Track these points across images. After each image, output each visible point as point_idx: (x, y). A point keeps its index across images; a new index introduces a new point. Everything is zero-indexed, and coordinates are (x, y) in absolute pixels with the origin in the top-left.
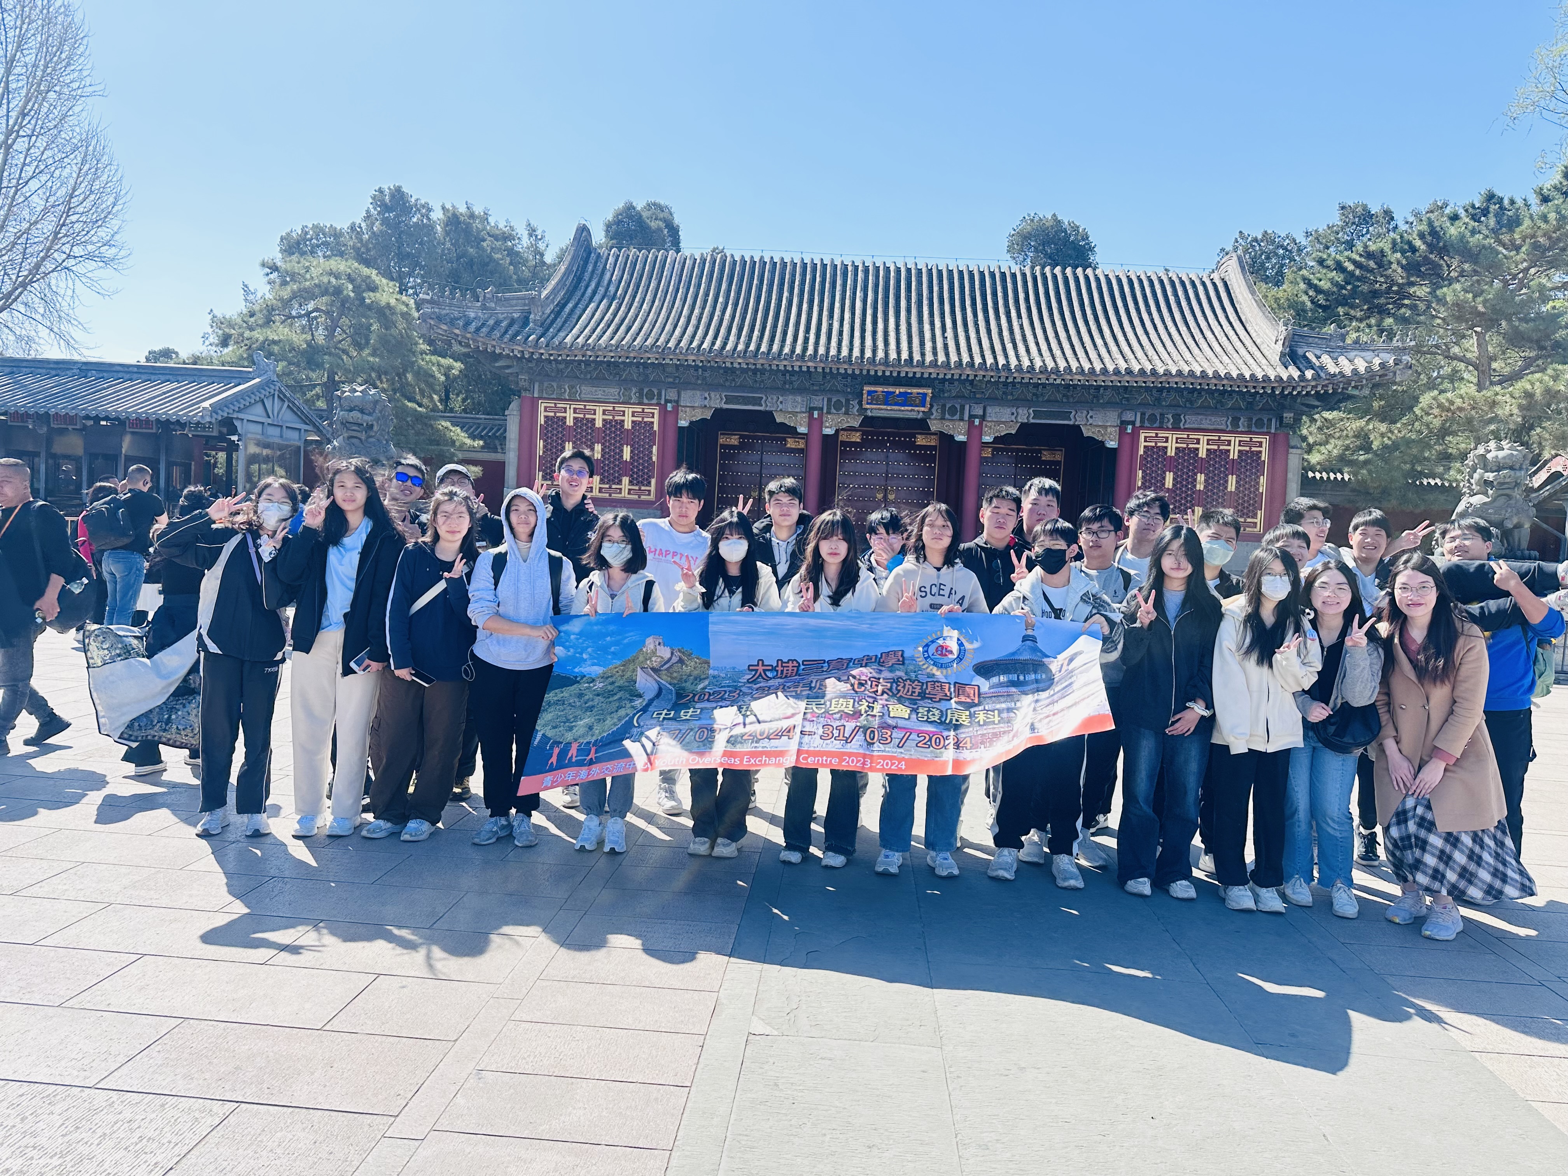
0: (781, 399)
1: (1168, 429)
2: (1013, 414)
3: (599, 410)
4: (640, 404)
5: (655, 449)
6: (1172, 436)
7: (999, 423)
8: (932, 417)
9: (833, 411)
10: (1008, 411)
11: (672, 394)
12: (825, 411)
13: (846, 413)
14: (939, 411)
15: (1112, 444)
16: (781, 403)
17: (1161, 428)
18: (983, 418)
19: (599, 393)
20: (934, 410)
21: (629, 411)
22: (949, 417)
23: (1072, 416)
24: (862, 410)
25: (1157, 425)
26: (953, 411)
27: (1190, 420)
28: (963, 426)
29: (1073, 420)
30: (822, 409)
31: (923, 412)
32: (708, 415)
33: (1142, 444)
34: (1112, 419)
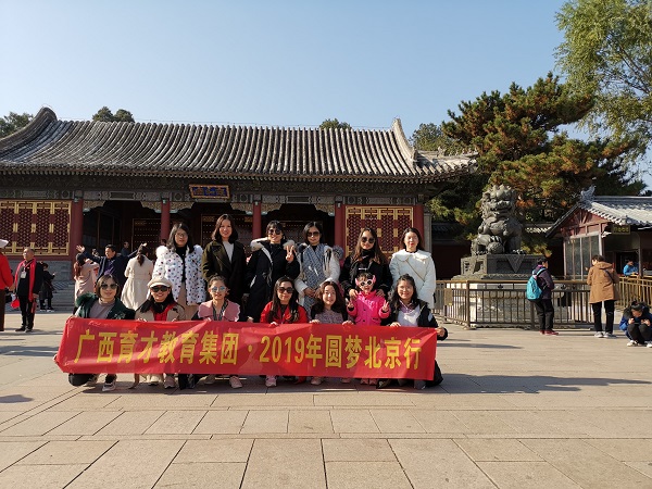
0: (145, 194)
1: (360, 205)
2: (277, 199)
3: (35, 204)
4: (60, 199)
5: (68, 225)
6: (363, 209)
7: (269, 204)
8: (232, 202)
9: (176, 200)
10: (274, 198)
11: (79, 193)
12: (170, 200)
13: (183, 201)
14: (236, 198)
15: (331, 214)
16: (145, 196)
17: (356, 205)
18: (261, 201)
19: (34, 194)
20: (233, 198)
21: (53, 204)
22: (242, 201)
23: (309, 199)
24: (192, 199)
25: (354, 203)
26: (244, 198)
27: (371, 200)
28: (250, 206)
29: (310, 201)
30: (168, 199)
31: (227, 199)
32: (102, 204)
33: (347, 214)
34: (330, 200)
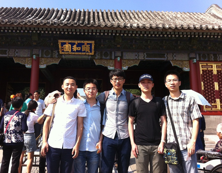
0: (17, 50)
1: (212, 61)
2: (136, 55)
6: (214, 65)
7: (129, 60)
8: (96, 58)
9: (45, 56)
10: (134, 54)
12: (40, 56)
13: (52, 57)
14: (99, 55)
15: (186, 69)
16: (17, 52)
17: (208, 61)
18: (121, 57)
20: (97, 54)
22: (105, 58)
23: (165, 55)
24: (60, 56)
25: (207, 59)
26: (106, 55)
28: (112, 62)
29: (166, 58)
30: (39, 55)
31: (91, 55)
33: (201, 69)
34: (185, 57)
